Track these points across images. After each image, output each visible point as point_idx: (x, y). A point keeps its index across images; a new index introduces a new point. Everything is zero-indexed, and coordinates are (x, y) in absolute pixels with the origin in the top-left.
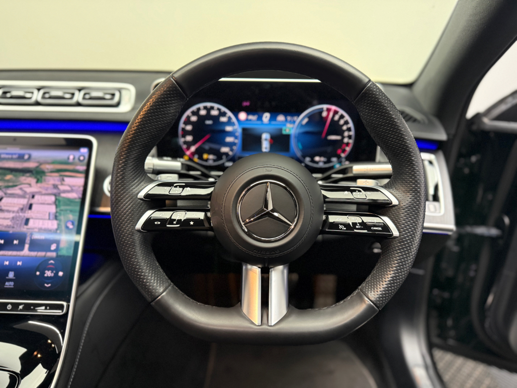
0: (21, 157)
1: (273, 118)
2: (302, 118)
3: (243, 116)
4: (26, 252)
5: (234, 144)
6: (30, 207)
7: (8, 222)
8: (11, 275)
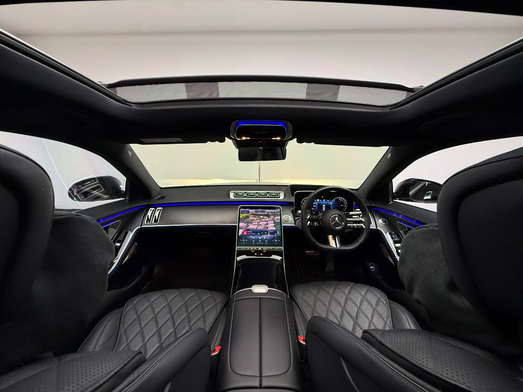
0: (262, 212)
1: (326, 201)
2: (334, 200)
3: (318, 200)
4: (269, 235)
5: (315, 207)
6: (268, 224)
7: (262, 228)
8: (266, 241)
